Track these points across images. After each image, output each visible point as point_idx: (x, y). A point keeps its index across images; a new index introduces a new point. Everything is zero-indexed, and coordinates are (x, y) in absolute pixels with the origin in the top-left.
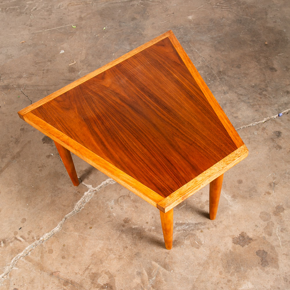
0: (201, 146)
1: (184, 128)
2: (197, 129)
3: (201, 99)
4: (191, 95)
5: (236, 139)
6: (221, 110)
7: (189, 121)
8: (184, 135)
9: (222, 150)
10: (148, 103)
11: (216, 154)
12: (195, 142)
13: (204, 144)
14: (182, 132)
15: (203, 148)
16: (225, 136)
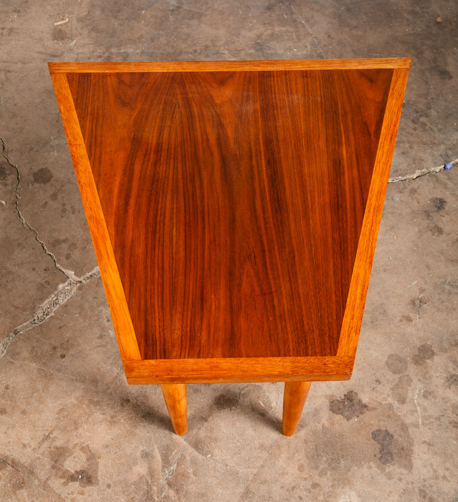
0: (277, 308)
1: (277, 256)
2: (296, 273)
3: (351, 222)
4: (340, 203)
6: (368, 264)
7: (296, 249)
8: (266, 269)
9: (306, 340)
10: (256, 173)
11: (290, 340)
12: (274, 294)
13: (286, 308)
14: (268, 262)
15: (277, 314)
16: (335, 317)
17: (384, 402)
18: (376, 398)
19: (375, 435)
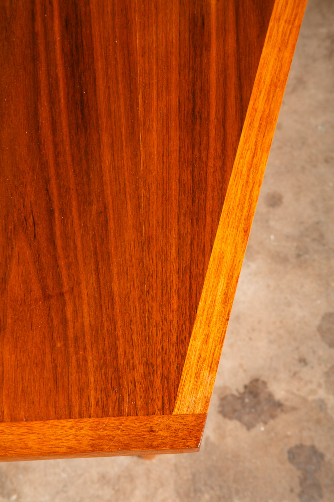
0: (70, 324)
1: (76, 221)
2: (109, 253)
3: (215, 149)
4: (198, 109)
5: (197, 375)
6: (242, 234)
7: (110, 206)
8: (55, 248)
9: (120, 385)
10: (41, 48)
11: (92, 385)
12: (67, 297)
13: (87, 323)
14: (58, 233)
15: (71, 335)
16: (174, 339)
17: (311, 398)
18: (298, 390)
19: (294, 454)
